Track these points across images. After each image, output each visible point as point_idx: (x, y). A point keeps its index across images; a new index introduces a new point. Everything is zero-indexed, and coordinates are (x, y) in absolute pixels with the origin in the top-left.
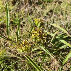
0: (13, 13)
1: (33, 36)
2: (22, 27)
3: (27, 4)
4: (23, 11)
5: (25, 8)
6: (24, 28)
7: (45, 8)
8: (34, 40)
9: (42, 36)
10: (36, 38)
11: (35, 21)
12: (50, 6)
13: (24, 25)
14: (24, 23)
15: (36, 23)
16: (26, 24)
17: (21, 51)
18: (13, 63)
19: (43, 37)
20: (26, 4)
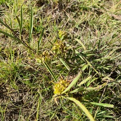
0: (37, 18)
1: (54, 48)
2: (45, 37)
3: (56, 8)
4: (50, 17)
5: (53, 14)
6: (47, 39)
7: (79, 17)
8: (54, 52)
9: (63, 49)
10: (56, 50)
11: (59, 33)
12: (86, 16)
13: (48, 35)
14: (48, 32)
15: (60, 36)
16: (51, 34)
17: (40, 61)
18: (28, 74)
19: (64, 51)
20: (54, 8)
